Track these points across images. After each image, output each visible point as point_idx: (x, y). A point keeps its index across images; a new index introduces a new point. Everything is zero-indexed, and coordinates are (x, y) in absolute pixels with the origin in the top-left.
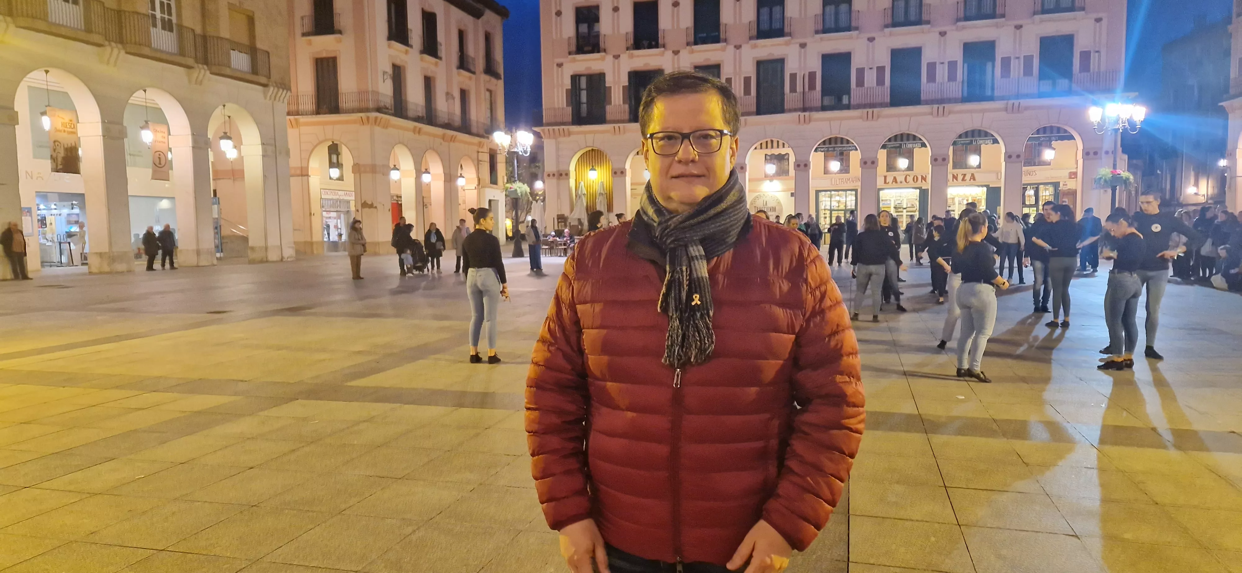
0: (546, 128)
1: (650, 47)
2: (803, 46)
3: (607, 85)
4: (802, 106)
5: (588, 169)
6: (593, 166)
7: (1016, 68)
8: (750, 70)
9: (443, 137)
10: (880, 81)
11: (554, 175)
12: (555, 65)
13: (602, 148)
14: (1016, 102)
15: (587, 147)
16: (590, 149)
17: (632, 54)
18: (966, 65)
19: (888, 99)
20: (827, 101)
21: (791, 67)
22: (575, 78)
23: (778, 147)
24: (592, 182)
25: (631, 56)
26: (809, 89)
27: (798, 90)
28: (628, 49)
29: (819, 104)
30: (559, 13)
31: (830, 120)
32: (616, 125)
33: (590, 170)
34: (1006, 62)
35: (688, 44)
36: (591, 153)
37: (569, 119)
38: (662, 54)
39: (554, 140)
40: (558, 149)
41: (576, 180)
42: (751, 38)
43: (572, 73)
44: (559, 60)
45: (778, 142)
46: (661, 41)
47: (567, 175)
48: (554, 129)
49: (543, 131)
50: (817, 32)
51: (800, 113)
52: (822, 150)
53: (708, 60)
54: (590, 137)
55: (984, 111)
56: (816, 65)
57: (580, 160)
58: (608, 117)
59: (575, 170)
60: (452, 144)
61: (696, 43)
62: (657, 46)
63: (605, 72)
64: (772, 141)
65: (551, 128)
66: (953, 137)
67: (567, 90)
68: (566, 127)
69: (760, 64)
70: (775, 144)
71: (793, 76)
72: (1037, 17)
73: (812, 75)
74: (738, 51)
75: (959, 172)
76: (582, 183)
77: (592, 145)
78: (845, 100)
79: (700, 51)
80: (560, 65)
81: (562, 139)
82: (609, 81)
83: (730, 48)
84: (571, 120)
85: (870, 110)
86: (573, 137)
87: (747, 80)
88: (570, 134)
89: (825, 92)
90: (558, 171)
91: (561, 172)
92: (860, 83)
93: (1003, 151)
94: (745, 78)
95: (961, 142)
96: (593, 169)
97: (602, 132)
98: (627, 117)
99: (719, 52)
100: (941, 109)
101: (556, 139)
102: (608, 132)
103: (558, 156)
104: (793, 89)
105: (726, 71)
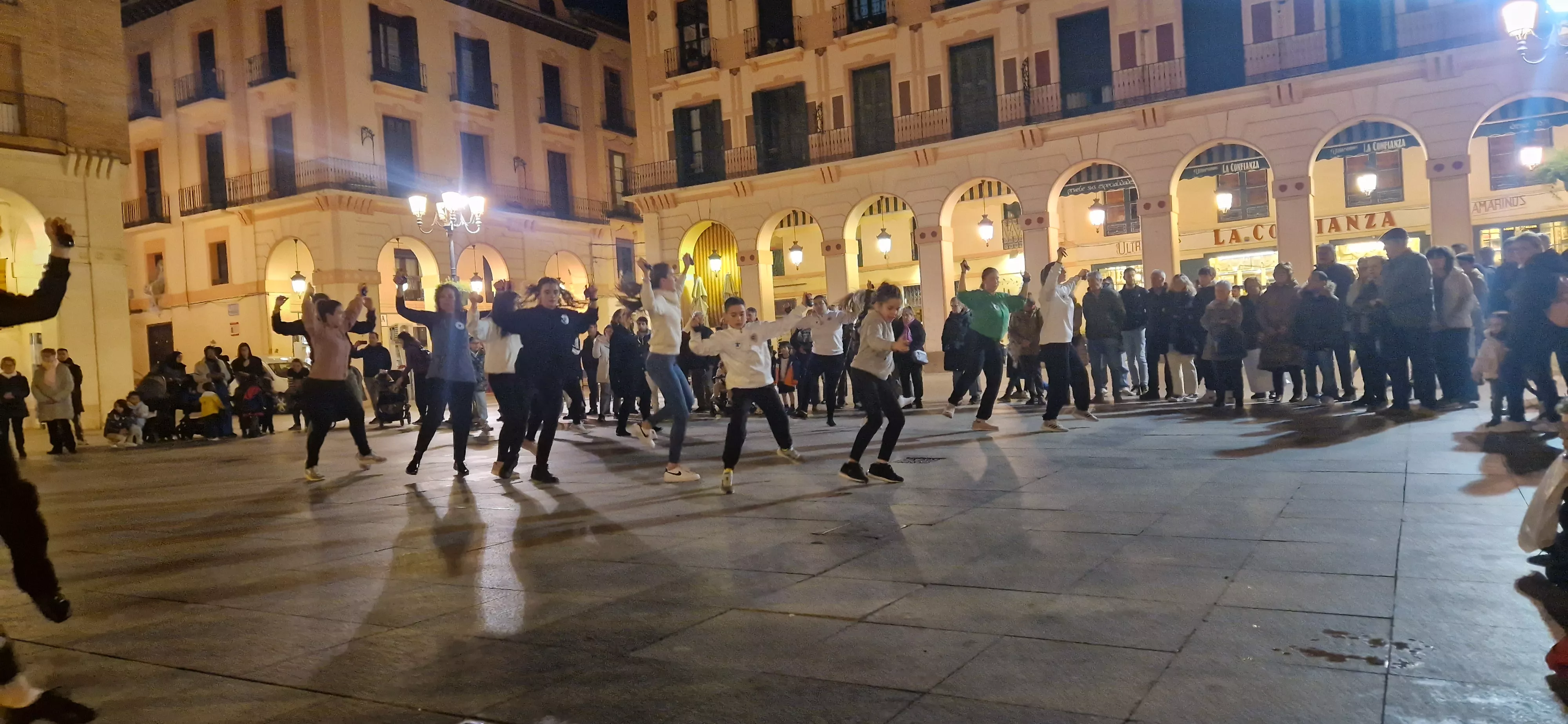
0: (641, 196)
1: (780, 47)
2: (1023, 9)
3: (724, 119)
4: (1025, 115)
5: (708, 256)
6: (714, 251)
8: (938, 64)
10: (1166, 52)
12: (651, 96)
13: (724, 221)
14: (1443, 56)
15: (701, 220)
16: (708, 224)
17: (756, 63)
19: (1181, 82)
20: (1074, 100)
21: (1005, 49)
22: (682, 115)
23: (999, 194)
24: (715, 276)
25: (756, 67)
26: (1039, 85)
27: (1019, 88)
28: (748, 56)
29: (1056, 106)
30: (652, 16)
31: (1078, 134)
32: (738, 181)
33: (711, 257)
35: (836, 34)
36: (710, 232)
37: (673, 177)
38: (801, 57)
39: (655, 215)
40: (661, 229)
42: (936, 8)
43: (674, 107)
44: (655, 89)
45: (999, 184)
46: (797, 37)
48: (652, 198)
49: (638, 201)
51: (1020, 128)
52: (1077, 190)
53: (869, 56)
54: (704, 204)
56: (1047, 40)
58: (729, 169)
61: (850, 31)
62: (791, 45)
63: (721, 98)
64: (988, 184)
65: (647, 195)
66: (1324, 138)
67: (669, 133)
68: (668, 192)
69: (954, 51)
70: (995, 189)
71: (1010, 64)
73: (1042, 58)
74: (916, 34)
75: (1361, 211)
76: (700, 280)
77: (710, 217)
78: (1104, 95)
79: (856, 44)
80: (658, 96)
81: (665, 212)
82: (727, 111)
83: (904, 32)
84: (676, 180)
85: (1149, 107)
86: (682, 206)
87: (934, 81)
88: (676, 203)
89: (1067, 85)
92: (1128, 59)
94: (930, 79)
95: (1342, 150)
96: (715, 256)
97: (720, 194)
98: (754, 165)
99: (888, 41)
100: (1285, 91)
101: (658, 213)
102: (728, 193)
103: (662, 239)
104: (1011, 88)
105: (900, 73)
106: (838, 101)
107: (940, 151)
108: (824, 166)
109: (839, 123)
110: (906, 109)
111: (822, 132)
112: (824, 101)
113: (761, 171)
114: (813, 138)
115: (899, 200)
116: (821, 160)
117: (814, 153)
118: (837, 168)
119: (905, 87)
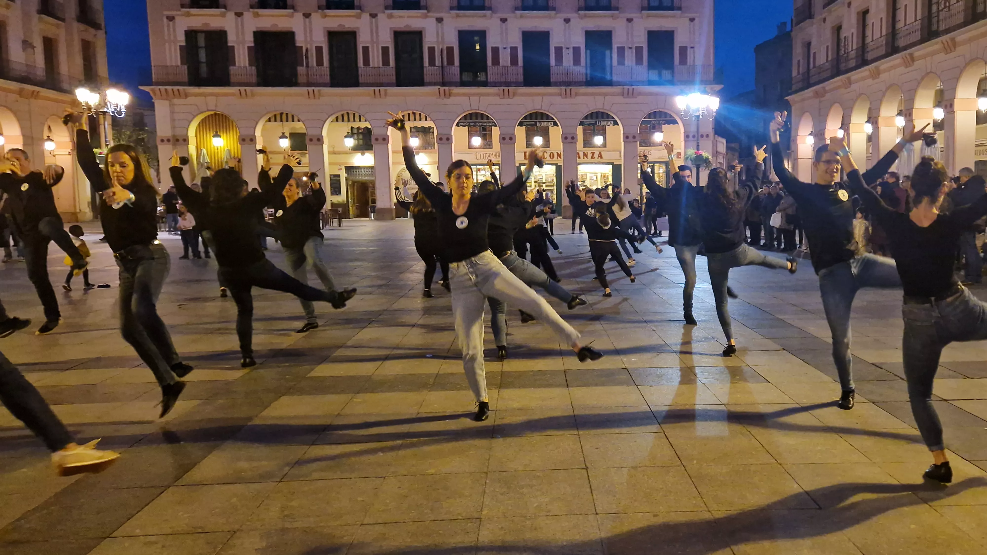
1: (278, 7)
2: (440, 20)
3: (229, 44)
4: (441, 81)
5: (212, 135)
6: (217, 133)
7: (630, 58)
8: (387, 40)
9: (20, 93)
10: (514, 61)
11: (169, 140)
12: (165, 17)
13: (226, 112)
14: (631, 88)
15: (208, 110)
16: (213, 113)
17: (257, 13)
18: (588, 51)
19: (521, 78)
20: (465, 77)
21: (429, 40)
22: (191, 34)
24: (216, 148)
25: (257, 16)
26: (448, 64)
27: (437, 65)
28: (252, 7)
29: (458, 79)
31: (469, 95)
32: (242, 89)
33: (213, 136)
34: (621, 50)
35: (320, 8)
36: (214, 118)
37: (185, 79)
38: (292, 16)
39: (167, 102)
40: (172, 113)
41: (197, 147)
42: (387, 8)
43: (186, 29)
44: (170, 13)
45: (420, 114)
47: (186, 140)
48: (166, 90)
50: (452, 8)
51: (439, 87)
52: (464, 124)
53: (342, 25)
54: (211, 100)
55: (605, 95)
56: (453, 41)
57: (201, 125)
58: (233, 79)
59: (196, 136)
60: (33, 101)
61: (328, 7)
62: (285, 7)
63: (227, 30)
64: (414, 114)
65: (164, 87)
66: (581, 116)
68: (181, 88)
69: (397, 35)
70: (417, 117)
71: (432, 50)
72: (645, 12)
73: (450, 50)
74: (374, 19)
75: (589, 150)
76: (204, 150)
77: (214, 108)
78: (481, 77)
79: (333, 16)
80: (171, 19)
81: (176, 101)
82: (232, 40)
83: (366, 16)
84: (187, 80)
85: (506, 88)
86: (190, 100)
87: (385, 50)
88: (186, 95)
89: (463, 68)
90: (174, 136)
91: (178, 138)
92: (496, 61)
93: (622, 132)
94: (383, 48)
95: (588, 123)
96: (217, 135)
97: (226, 95)
98: (254, 80)
99: (354, 19)
100: (568, 91)
101: (170, 101)
102: (233, 95)
103: (173, 120)
104: (432, 63)
105: (363, 40)
106: (319, 50)
107: (388, 91)
108: (311, 89)
109: (320, 62)
110: (366, 62)
111: (307, 66)
112: (309, 47)
113: (259, 85)
114: (301, 70)
115: (362, 117)
116: (308, 84)
117: (302, 79)
118: (319, 91)
119: (366, 50)
